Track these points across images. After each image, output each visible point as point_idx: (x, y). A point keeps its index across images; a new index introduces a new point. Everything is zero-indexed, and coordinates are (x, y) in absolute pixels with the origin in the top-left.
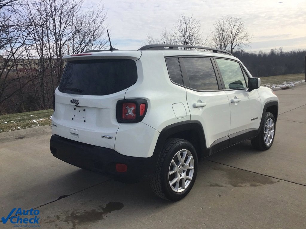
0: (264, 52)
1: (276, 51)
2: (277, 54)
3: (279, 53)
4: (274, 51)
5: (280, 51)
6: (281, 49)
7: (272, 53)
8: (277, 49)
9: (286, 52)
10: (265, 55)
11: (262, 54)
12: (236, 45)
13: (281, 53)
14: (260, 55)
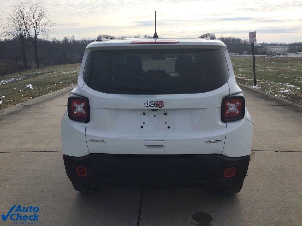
0: (58, 39)
1: (69, 38)
2: (70, 42)
3: (72, 40)
4: (67, 39)
5: (72, 39)
6: (73, 37)
7: (65, 40)
8: (69, 37)
9: (78, 40)
10: (59, 42)
11: (56, 41)
12: (40, 31)
13: (74, 40)
14: (54, 42)
